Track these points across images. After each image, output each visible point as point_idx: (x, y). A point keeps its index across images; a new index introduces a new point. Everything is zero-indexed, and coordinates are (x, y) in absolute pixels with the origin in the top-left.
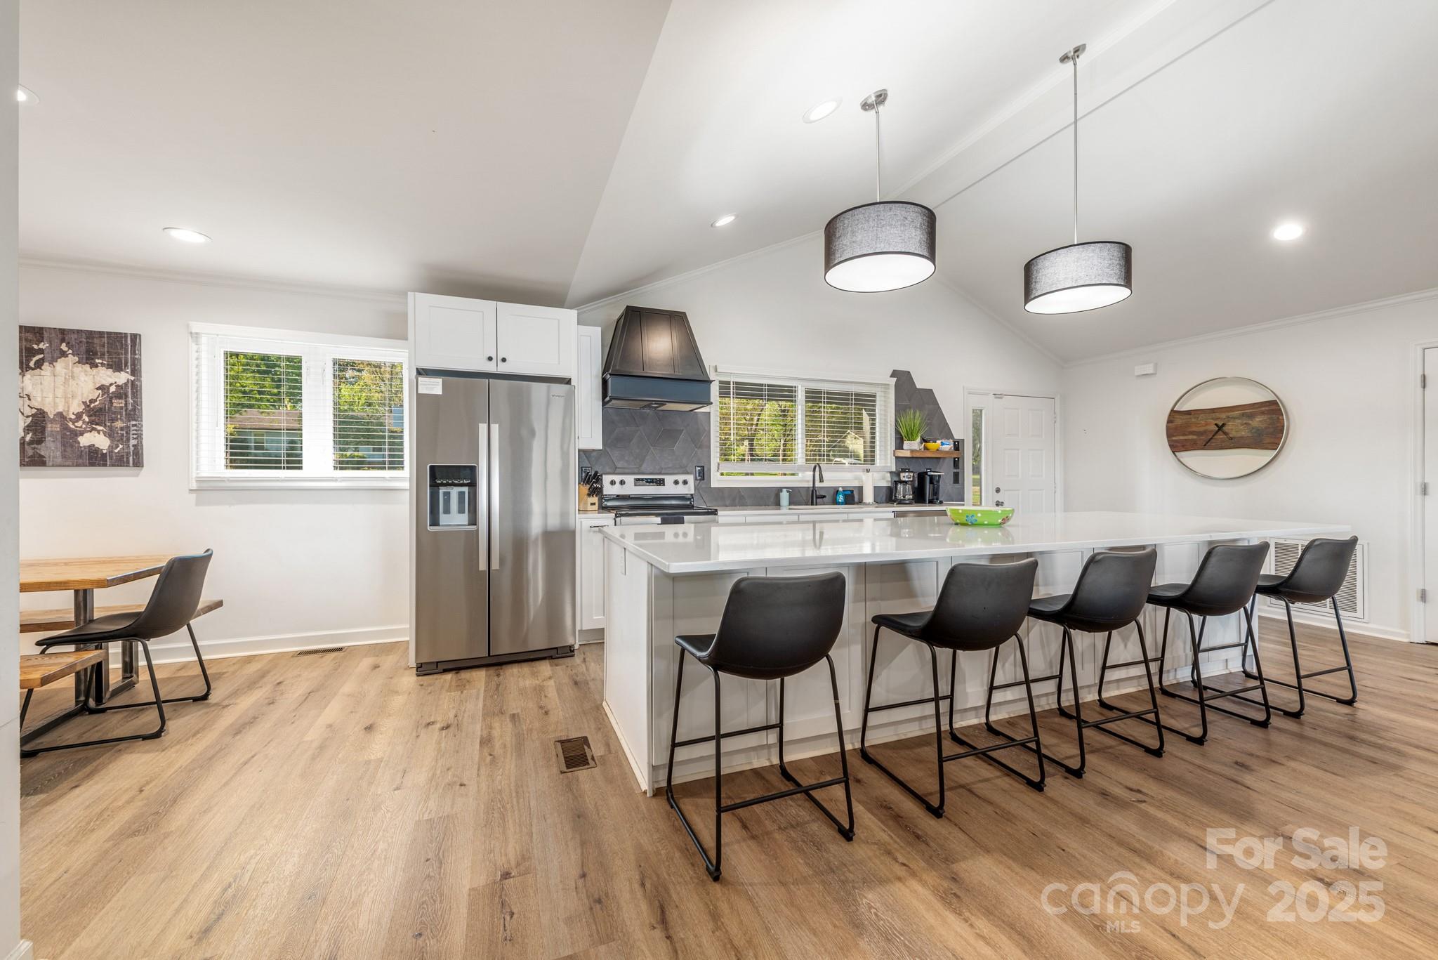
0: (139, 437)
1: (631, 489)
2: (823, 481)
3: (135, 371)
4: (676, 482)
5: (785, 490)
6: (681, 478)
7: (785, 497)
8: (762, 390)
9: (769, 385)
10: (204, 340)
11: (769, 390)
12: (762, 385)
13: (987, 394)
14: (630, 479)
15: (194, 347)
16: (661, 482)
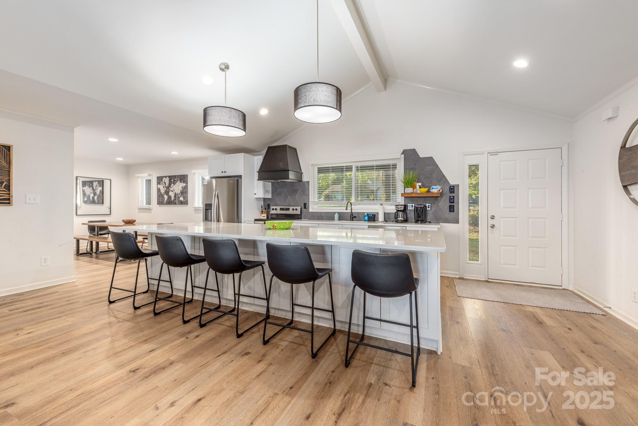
0: (187, 198)
1: (279, 212)
2: (347, 210)
3: (187, 183)
4: (293, 209)
5: (336, 213)
6: (295, 208)
7: (336, 216)
8: (329, 169)
9: (332, 167)
10: (196, 174)
11: (332, 169)
12: (329, 167)
13: (483, 154)
14: (279, 208)
15: (194, 176)
16: (288, 209)
